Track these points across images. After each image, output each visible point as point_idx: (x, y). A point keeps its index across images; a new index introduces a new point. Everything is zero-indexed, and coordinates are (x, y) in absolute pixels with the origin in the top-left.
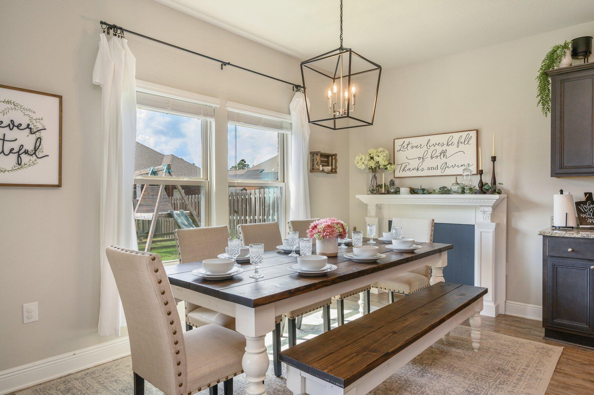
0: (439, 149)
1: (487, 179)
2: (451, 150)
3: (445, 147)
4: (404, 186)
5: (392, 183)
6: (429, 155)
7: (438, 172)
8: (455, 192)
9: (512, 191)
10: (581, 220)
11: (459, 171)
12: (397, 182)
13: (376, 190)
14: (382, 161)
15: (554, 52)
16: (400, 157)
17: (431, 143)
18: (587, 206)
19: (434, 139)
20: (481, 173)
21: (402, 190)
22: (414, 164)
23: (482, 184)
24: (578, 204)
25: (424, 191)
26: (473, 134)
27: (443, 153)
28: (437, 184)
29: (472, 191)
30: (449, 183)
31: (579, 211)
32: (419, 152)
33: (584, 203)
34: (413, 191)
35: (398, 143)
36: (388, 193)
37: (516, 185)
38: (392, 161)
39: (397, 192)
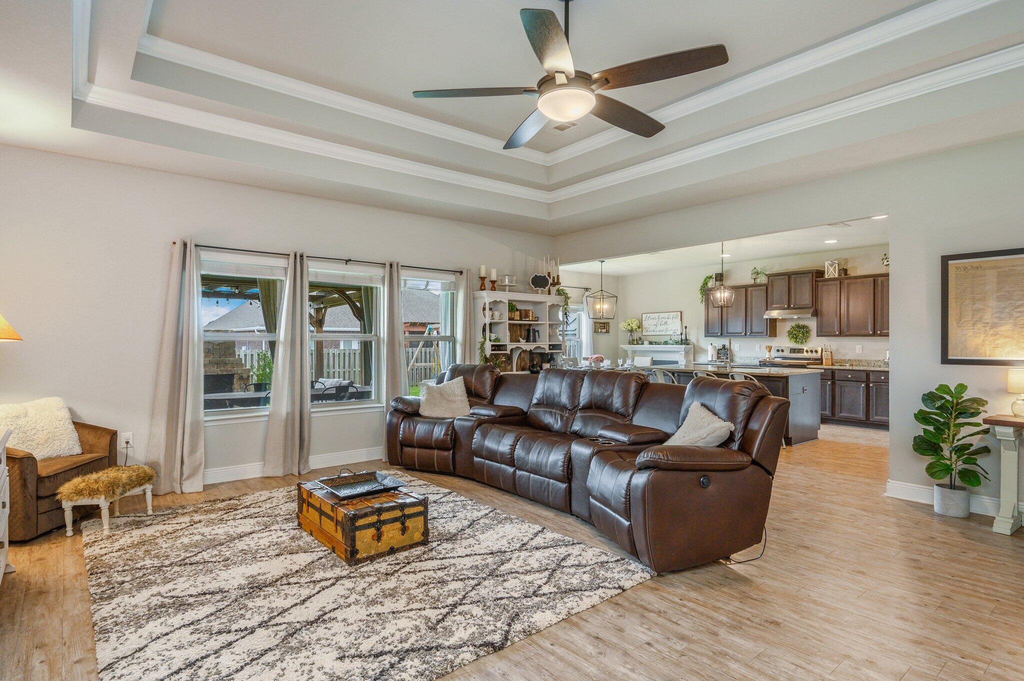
0: (664, 321)
1: (684, 338)
2: (669, 321)
3: (667, 320)
4: (646, 340)
5: (640, 339)
6: (659, 324)
7: (663, 333)
8: (671, 344)
9: (696, 343)
10: (719, 358)
11: (671, 333)
12: (643, 338)
13: (631, 342)
14: (634, 326)
15: (705, 280)
16: (645, 324)
17: (660, 317)
18: (722, 351)
19: (662, 315)
20: (681, 334)
21: (645, 342)
22: (652, 328)
23: (682, 340)
24: (719, 350)
25: (656, 343)
26: (679, 313)
27: (666, 323)
28: (663, 339)
29: (677, 343)
30: (667, 339)
31: (718, 353)
32: (655, 322)
33: (721, 350)
34: (651, 343)
35: (644, 316)
36: (638, 344)
37: (698, 341)
38: (640, 326)
39: (643, 344)
